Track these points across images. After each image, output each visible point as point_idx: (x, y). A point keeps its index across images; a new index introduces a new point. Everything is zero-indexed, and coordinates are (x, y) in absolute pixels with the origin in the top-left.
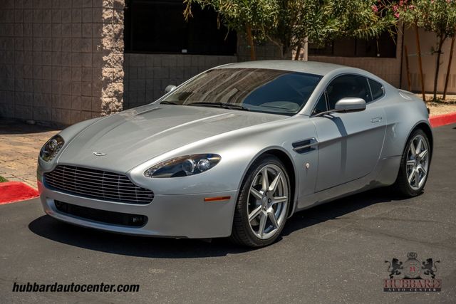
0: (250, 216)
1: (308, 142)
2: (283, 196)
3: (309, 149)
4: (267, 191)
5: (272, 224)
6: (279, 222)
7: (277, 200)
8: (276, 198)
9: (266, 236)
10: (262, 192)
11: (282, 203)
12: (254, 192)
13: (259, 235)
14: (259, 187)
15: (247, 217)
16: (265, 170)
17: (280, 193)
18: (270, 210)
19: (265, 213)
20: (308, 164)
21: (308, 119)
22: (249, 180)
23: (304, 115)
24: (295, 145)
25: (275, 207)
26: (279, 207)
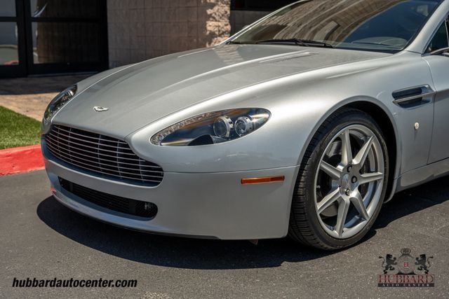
0: (319, 206)
1: (419, 90)
2: (376, 171)
3: (419, 102)
4: (350, 165)
5: (358, 214)
6: (369, 211)
7: (366, 178)
8: (365, 175)
9: (349, 232)
10: (340, 168)
11: (376, 183)
12: (327, 168)
13: (335, 233)
14: (335, 160)
15: (314, 207)
16: (346, 132)
17: (372, 168)
18: (354, 194)
19: (347, 199)
20: (417, 124)
21: (419, 57)
22: (317, 149)
23: (414, 52)
24: (396, 95)
25: (363, 190)
26: (371, 188)
